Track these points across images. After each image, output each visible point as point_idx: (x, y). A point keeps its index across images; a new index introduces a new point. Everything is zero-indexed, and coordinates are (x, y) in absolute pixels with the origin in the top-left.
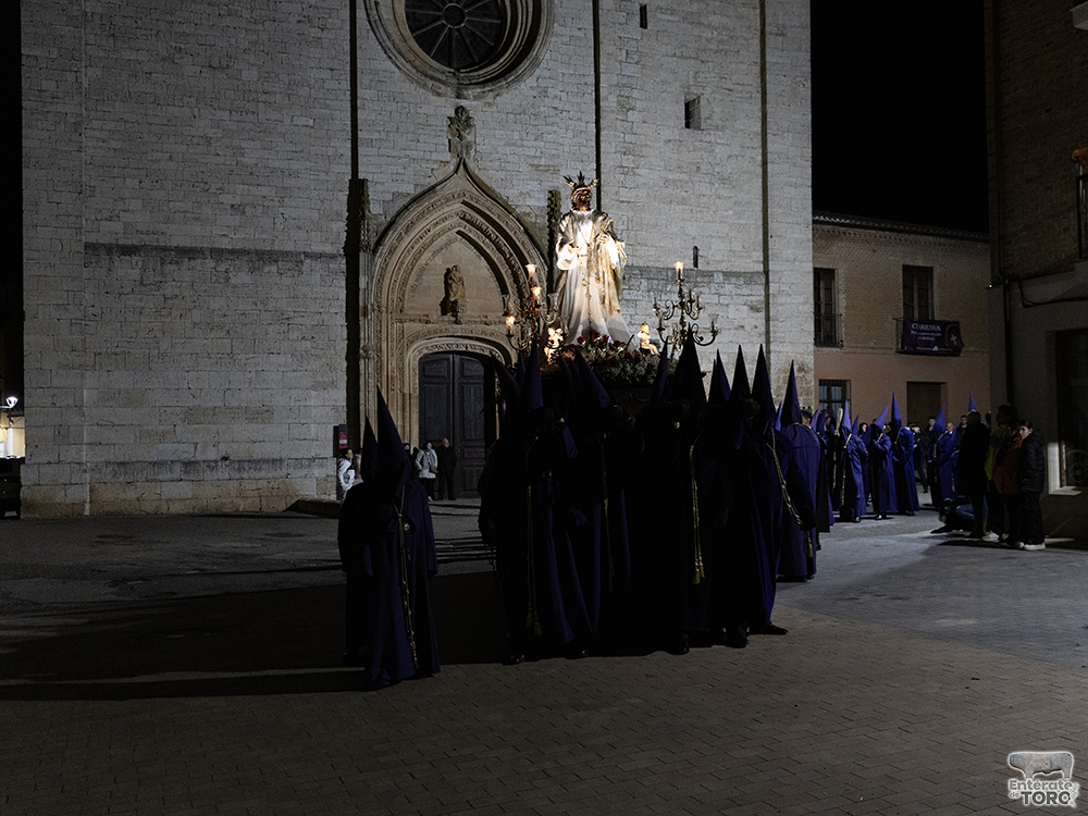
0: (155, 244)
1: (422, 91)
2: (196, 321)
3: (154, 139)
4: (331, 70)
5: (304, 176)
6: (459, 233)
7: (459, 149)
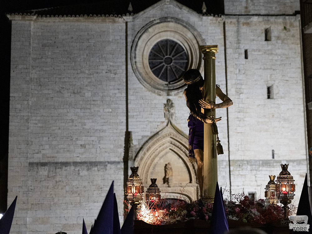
0: (53, 161)
1: (153, 94)
2: (68, 190)
3: (54, 122)
4: (119, 89)
5: (108, 132)
6: (170, 149)
7: (168, 116)
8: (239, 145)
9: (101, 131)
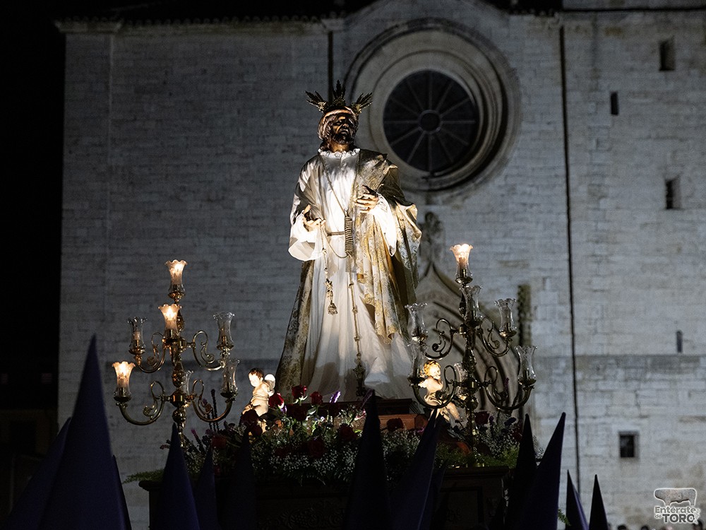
7: (428, 253)
8: (596, 320)
9: (272, 288)
